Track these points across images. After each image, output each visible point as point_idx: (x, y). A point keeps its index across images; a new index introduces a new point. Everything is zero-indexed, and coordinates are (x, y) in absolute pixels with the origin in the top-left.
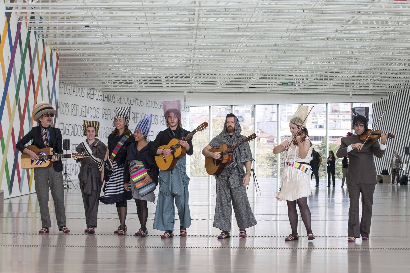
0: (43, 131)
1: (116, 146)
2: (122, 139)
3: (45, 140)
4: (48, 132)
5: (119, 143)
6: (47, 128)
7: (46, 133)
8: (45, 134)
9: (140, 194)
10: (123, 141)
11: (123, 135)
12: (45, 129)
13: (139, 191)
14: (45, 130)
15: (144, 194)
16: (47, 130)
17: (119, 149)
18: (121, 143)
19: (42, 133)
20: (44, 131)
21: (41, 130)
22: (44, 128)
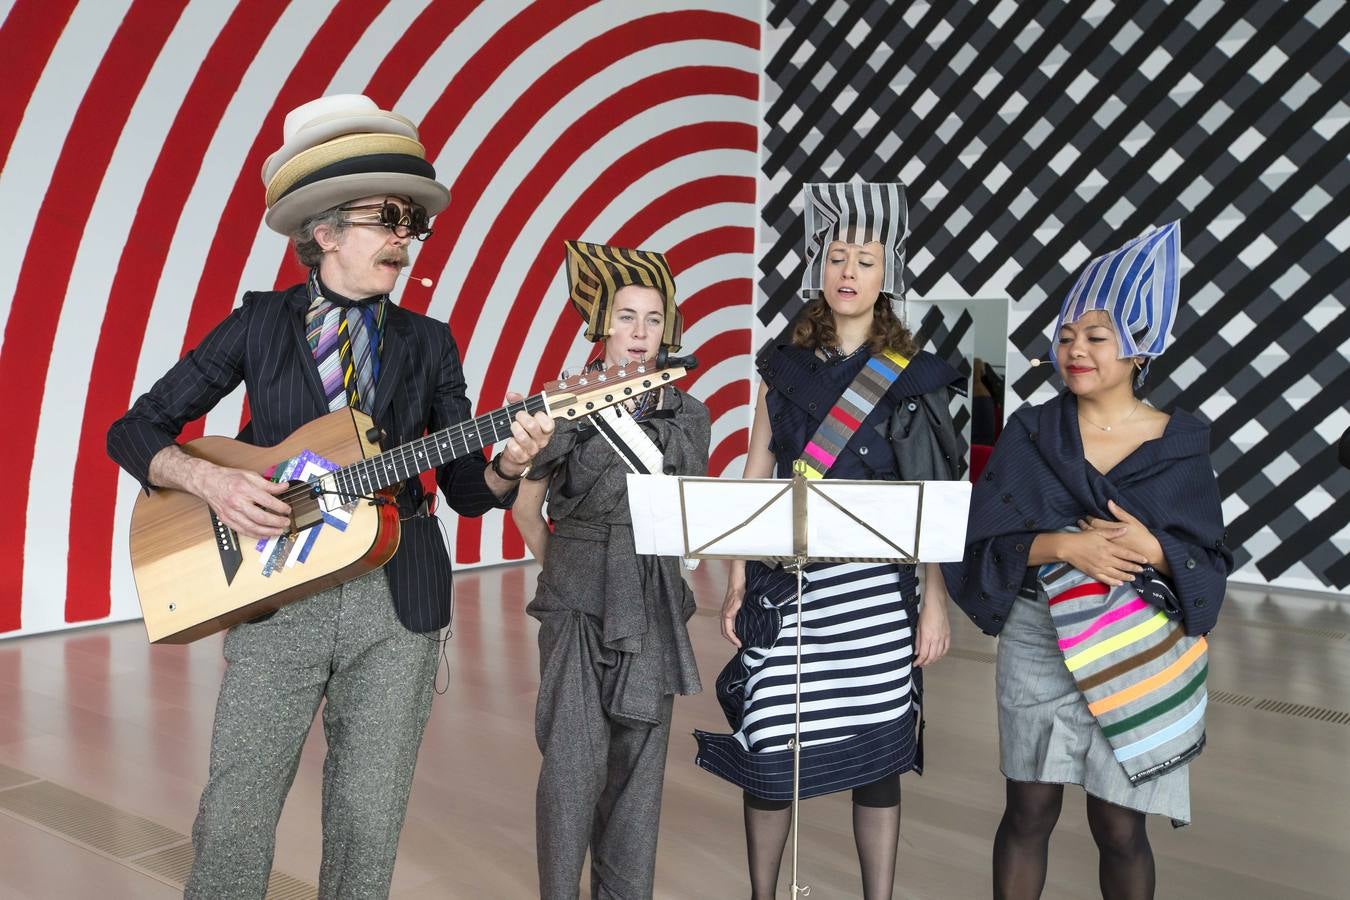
0: (320, 321)
1: (830, 418)
2: (864, 372)
3: (341, 388)
4: (364, 330)
5: (849, 395)
6: (361, 305)
7: (341, 340)
8: (336, 344)
9: (1121, 765)
10: (870, 385)
11: (866, 352)
12: (337, 310)
13: (1116, 739)
14: (343, 317)
15: (1148, 764)
16: (354, 315)
17: (848, 433)
18: (858, 401)
19: (310, 336)
20: (330, 324)
21: (311, 316)
22: (335, 300)
